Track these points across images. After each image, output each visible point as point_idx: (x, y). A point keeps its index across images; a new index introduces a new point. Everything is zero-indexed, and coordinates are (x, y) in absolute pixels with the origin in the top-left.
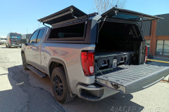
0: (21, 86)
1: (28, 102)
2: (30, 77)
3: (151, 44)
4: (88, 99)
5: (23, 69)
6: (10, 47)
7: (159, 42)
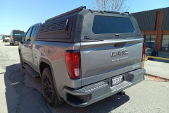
0: (14, 86)
1: (18, 105)
2: (25, 77)
3: (156, 39)
4: (73, 105)
5: (21, 67)
6: (13, 45)
7: (164, 37)
